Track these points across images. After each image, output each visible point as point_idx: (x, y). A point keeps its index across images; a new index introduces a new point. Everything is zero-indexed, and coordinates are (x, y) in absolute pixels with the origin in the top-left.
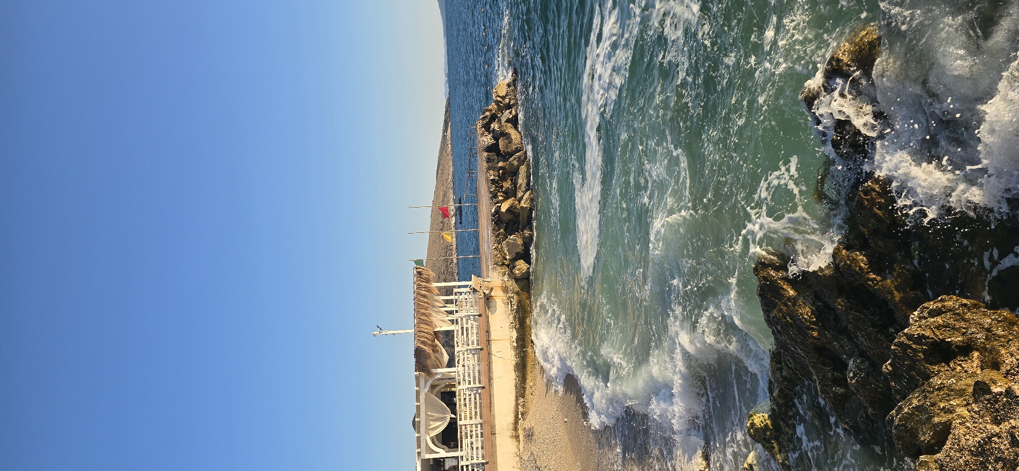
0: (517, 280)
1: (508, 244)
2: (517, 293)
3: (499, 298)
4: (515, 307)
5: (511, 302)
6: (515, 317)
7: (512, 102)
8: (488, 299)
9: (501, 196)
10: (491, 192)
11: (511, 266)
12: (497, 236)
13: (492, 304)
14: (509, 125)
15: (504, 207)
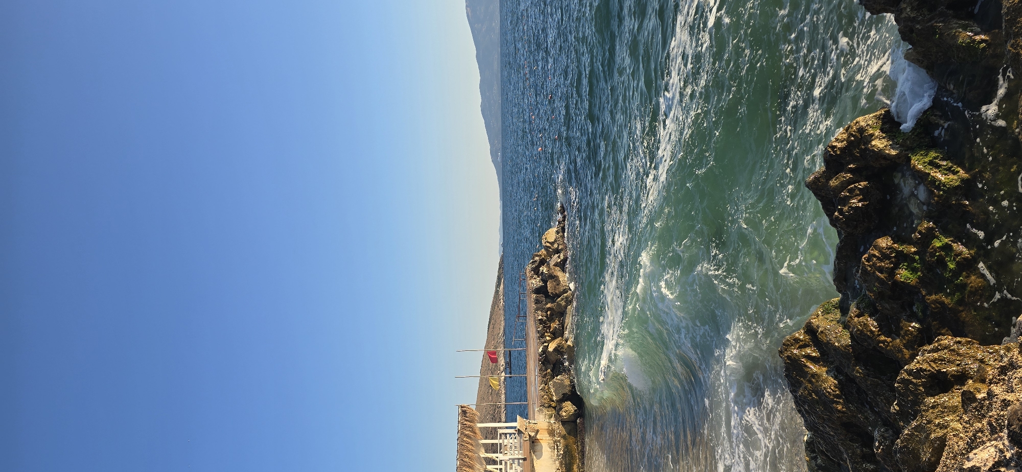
0: (564, 423)
1: (555, 384)
2: (564, 437)
3: (545, 440)
4: (562, 452)
5: (557, 447)
6: (561, 463)
7: (560, 247)
8: (533, 442)
9: (549, 336)
10: (538, 332)
11: (558, 408)
12: (544, 376)
13: (537, 448)
14: (558, 268)
15: (552, 347)
